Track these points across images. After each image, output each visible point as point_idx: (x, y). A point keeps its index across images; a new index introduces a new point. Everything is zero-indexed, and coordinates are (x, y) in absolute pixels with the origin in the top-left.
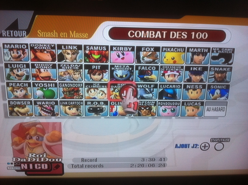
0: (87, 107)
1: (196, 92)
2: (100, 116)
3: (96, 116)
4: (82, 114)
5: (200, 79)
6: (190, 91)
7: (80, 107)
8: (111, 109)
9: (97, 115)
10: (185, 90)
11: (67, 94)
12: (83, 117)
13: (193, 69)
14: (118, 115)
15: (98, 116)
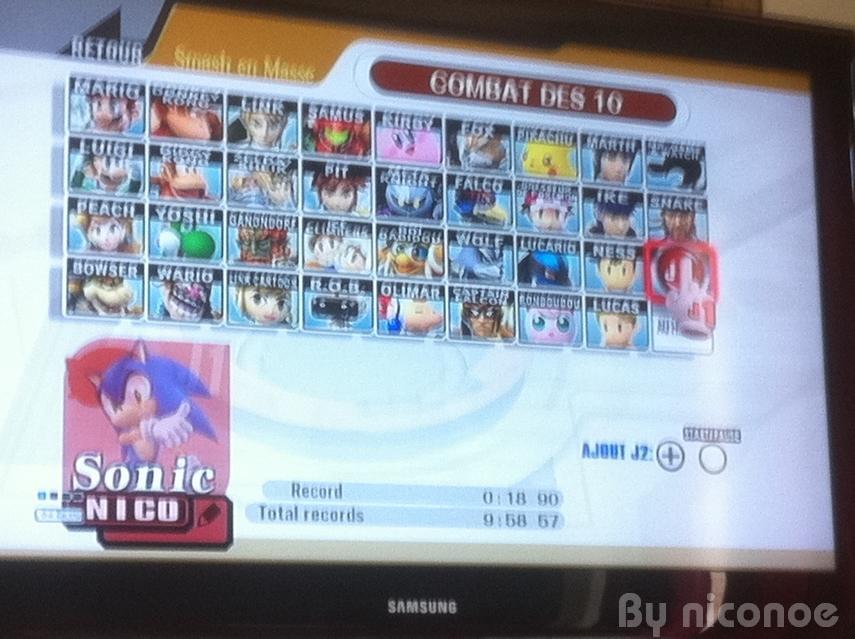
0: (311, 296)
1: (620, 268)
2: (348, 332)
3: (336, 331)
4: (295, 320)
5: (627, 229)
6: (605, 264)
7: (290, 295)
8: (380, 308)
9: (338, 328)
10: (591, 261)
11: (249, 250)
12: (296, 331)
13: (603, 197)
14: (402, 332)
15: (343, 332)
